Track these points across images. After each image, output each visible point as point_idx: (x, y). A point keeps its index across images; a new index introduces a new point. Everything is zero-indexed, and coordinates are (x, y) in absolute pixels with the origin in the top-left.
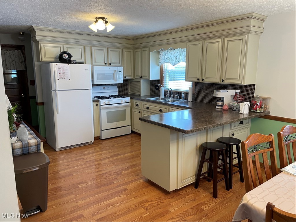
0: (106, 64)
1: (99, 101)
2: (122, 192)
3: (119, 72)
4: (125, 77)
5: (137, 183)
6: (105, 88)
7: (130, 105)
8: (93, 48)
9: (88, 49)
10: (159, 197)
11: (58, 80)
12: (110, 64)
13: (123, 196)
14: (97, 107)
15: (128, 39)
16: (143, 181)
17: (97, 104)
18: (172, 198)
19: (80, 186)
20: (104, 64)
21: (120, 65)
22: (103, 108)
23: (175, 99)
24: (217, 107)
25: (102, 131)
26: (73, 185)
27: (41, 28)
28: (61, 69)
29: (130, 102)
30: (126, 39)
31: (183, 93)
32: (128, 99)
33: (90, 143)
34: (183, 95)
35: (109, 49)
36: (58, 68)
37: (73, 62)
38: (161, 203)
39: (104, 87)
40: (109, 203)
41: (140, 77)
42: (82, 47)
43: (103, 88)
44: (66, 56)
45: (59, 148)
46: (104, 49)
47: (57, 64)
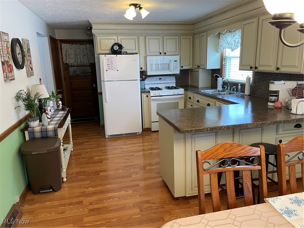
0: (161, 53)
1: (149, 92)
2: (131, 187)
3: (175, 61)
4: (182, 67)
5: (153, 181)
6: (161, 79)
7: (184, 98)
8: (147, 38)
9: (142, 39)
10: (164, 201)
11: (107, 71)
12: (165, 53)
13: (130, 192)
14: (147, 99)
15: (187, 24)
16: (161, 180)
17: (147, 95)
18: (178, 205)
19: (101, 174)
20: (159, 54)
21: (177, 53)
22: (153, 100)
23: (232, 92)
24: (270, 104)
25: (152, 123)
26: (96, 172)
27: (97, 21)
28: (110, 61)
29: (184, 94)
30: (184, 24)
31: (239, 84)
32: (181, 91)
33: (138, 134)
34: (239, 87)
35: (165, 38)
36: (106, 60)
37: (123, 53)
38: (161, 208)
39: (160, 77)
40: (113, 195)
41: (198, 67)
42: (136, 37)
43: (159, 79)
44: (117, 47)
45: (109, 136)
46: (160, 37)
47: (105, 56)
